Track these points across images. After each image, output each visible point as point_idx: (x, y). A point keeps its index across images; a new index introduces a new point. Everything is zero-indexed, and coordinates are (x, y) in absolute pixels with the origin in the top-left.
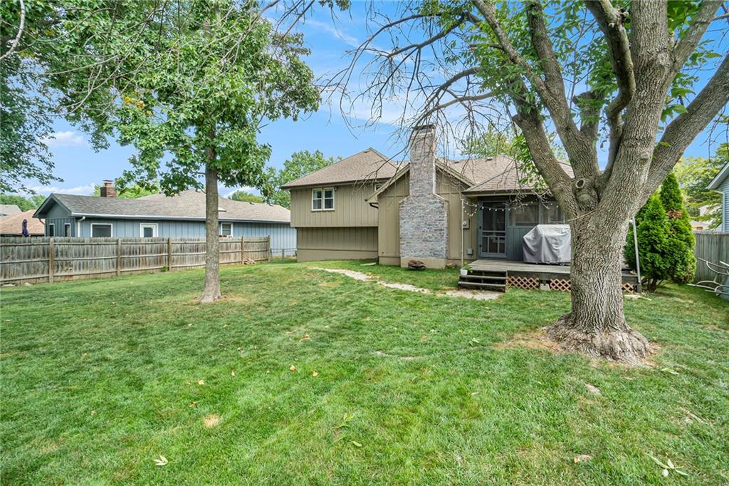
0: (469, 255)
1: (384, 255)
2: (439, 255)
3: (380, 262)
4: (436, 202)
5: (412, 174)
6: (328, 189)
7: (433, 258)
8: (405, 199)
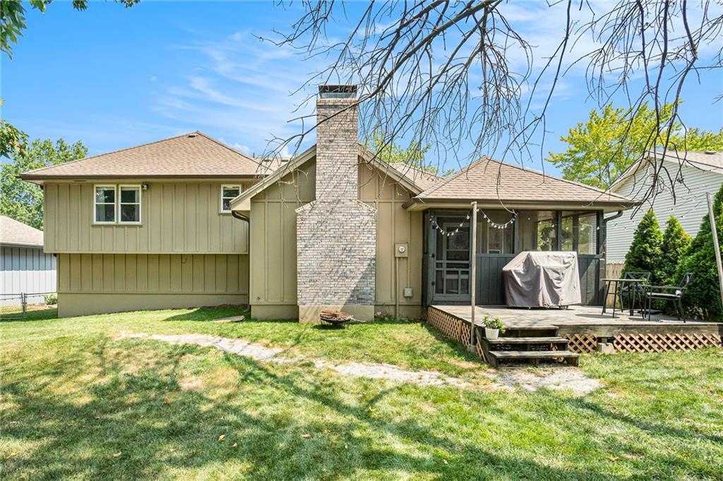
0: (406, 297)
1: (262, 301)
2: (367, 300)
3: (253, 314)
4: (362, 214)
5: (321, 164)
6: (129, 187)
7: (355, 306)
8: (307, 207)
